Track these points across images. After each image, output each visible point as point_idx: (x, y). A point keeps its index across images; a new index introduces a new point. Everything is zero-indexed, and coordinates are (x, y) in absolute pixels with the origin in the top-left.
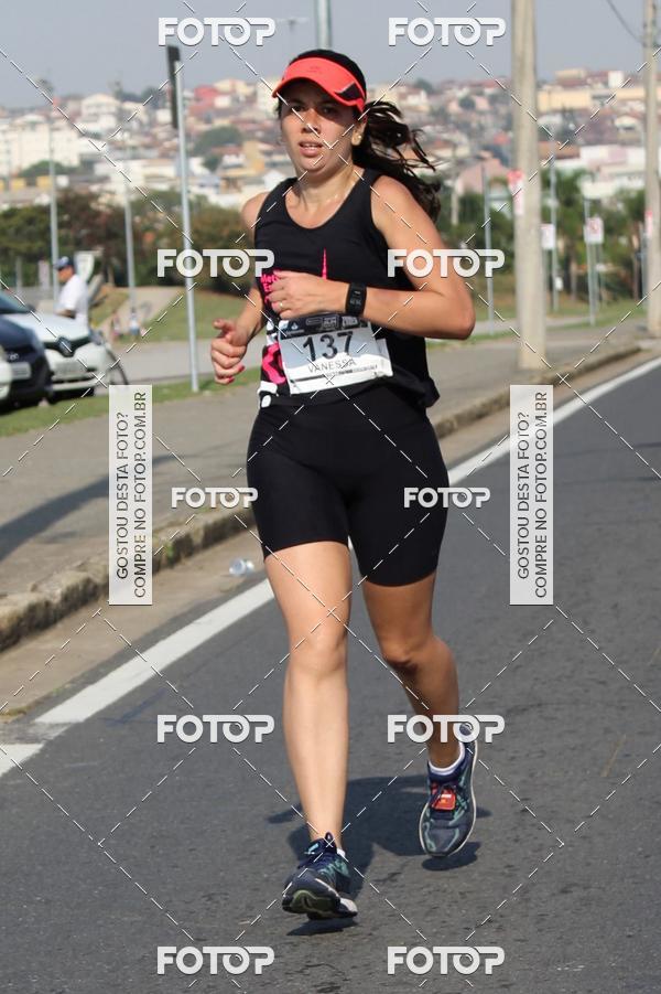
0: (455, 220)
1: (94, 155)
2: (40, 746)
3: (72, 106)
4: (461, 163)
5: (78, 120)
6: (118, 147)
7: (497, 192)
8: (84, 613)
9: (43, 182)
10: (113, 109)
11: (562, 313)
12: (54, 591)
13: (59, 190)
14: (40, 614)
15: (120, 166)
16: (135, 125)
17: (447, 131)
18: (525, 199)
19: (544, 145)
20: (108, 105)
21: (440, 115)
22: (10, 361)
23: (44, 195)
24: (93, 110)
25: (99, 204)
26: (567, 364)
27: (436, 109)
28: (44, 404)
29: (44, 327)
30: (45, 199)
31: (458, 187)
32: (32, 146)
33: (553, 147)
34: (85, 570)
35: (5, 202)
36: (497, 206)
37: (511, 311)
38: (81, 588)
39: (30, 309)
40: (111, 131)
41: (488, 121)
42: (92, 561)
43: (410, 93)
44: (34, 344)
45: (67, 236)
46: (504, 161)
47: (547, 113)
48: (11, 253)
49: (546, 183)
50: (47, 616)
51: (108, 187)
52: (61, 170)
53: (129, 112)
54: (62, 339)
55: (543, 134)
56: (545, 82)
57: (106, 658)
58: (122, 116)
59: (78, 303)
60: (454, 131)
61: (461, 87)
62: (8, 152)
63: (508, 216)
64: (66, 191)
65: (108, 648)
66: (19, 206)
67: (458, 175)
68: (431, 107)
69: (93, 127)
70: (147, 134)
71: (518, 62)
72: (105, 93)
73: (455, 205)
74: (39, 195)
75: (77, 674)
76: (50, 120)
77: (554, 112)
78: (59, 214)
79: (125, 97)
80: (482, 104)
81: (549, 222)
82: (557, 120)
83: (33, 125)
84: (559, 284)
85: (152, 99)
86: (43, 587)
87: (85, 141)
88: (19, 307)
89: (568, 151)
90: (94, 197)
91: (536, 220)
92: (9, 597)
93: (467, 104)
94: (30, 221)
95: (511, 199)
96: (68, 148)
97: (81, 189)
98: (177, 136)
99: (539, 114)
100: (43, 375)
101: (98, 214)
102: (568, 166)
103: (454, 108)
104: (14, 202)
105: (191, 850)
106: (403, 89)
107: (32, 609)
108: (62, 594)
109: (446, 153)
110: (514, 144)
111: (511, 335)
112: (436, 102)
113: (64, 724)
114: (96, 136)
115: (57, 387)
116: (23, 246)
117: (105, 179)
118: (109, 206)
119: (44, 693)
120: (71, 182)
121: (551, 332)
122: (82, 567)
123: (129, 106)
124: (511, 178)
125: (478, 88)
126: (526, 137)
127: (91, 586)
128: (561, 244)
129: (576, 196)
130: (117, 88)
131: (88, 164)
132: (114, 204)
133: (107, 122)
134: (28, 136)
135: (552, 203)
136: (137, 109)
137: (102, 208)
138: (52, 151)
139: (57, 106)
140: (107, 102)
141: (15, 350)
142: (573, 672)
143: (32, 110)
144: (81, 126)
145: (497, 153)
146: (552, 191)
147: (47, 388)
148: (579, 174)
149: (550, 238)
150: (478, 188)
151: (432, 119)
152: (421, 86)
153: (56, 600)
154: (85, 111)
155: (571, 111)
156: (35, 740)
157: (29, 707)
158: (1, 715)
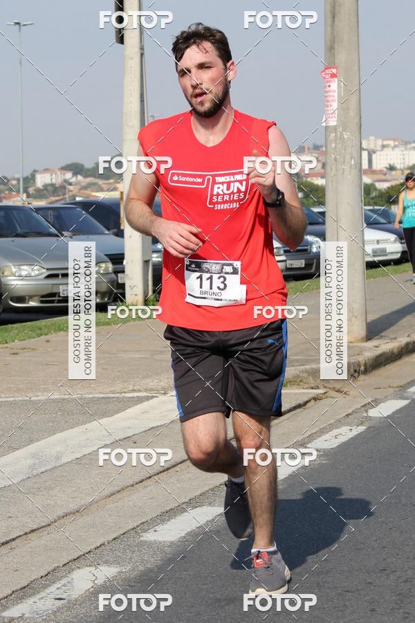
2: (409, 401)
50: (413, 348)
86: (412, 335)
92: (398, 339)
107: (407, 344)
156: (407, 398)
157: (405, 385)
158: (393, 387)
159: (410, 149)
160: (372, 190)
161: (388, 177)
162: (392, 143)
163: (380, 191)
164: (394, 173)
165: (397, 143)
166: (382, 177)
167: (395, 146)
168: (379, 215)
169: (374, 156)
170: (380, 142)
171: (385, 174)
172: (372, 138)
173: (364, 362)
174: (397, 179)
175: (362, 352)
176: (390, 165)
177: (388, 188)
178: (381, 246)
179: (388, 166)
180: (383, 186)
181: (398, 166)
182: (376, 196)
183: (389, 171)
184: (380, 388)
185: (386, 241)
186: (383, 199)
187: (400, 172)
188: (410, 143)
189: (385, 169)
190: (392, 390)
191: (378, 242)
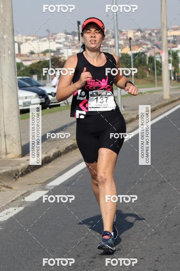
0: (147, 63)
1: (59, 48)
2: (48, 191)
3: (54, 36)
4: (149, 49)
6: (65, 46)
7: (158, 56)
8: (58, 159)
9: (48, 54)
10: (64, 37)
11: (174, 85)
12: (51, 154)
13: (51, 56)
14: (47, 159)
15: (66, 50)
16: (69, 40)
17: (145, 41)
18: (164, 57)
19: (169, 44)
20: (63, 36)
21: (144, 37)
22: (40, 98)
23: (48, 58)
24: (59, 37)
26: (175, 98)
27: (143, 36)
28: (48, 108)
29: (48, 90)
31: (148, 55)
32: (45, 45)
33: (171, 45)
34: (58, 149)
35: (38, 59)
36: (158, 59)
37: (161, 85)
38: (57, 153)
39: (44, 85)
40: (64, 42)
41: (155, 38)
42: (60, 146)
43: (136, 32)
44: (46, 93)
46: (159, 48)
47: (169, 37)
48: (40, 72)
49: (169, 54)
50: (49, 160)
51: (63, 55)
52: (52, 51)
53: (68, 37)
54: (52, 92)
55: (169, 42)
56: (169, 29)
57: (63, 170)
58: (66, 38)
59: (56, 84)
60: (147, 41)
61: (149, 30)
62: (39, 47)
63: (160, 61)
64: (53, 57)
65: (64, 167)
66: (42, 60)
67: (148, 52)
68: (142, 36)
69: (59, 41)
70: (73, 43)
71: (163, 24)
72: (62, 33)
73: (147, 59)
74: (46, 58)
75: (57, 174)
76: (49, 39)
77: (171, 36)
78: (51, 62)
79: (67, 33)
80: (154, 34)
81: (170, 63)
82: (172, 38)
83: (45, 41)
84: (173, 78)
85: (74, 34)
86: (48, 153)
87: (58, 44)
88: (42, 85)
89: (174, 45)
90: (60, 58)
91: (167, 62)
93: (150, 34)
95: (161, 58)
96: (53, 46)
97: (57, 56)
98: (80, 43)
99: (168, 37)
100: (48, 101)
101: (61, 62)
102: (175, 49)
103: (147, 35)
104: (41, 59)
105: (85, 216)
106: (135, 31)
107: (46, 158)
108: (53, 154)
109: (145, 47)
110: (162, 44)
111: (161, 91)
112: (143, 34)
113: (53, 186)
114: (60, 43)
115: (51, 104)
117: (62, 54)
118: (63, 60)
119: (48, 178)
120: (54, 54)
121: (171, 90)
122: (58, 148)
123: (68, 36)
124: (161, 52)
125: (153, 31)
126: (165, 42)
127: (60, 152)
128: (173, 69)
129: (177, 57)
130: (65, 31)
131: (58, 50)
132: (65, 60)
133: (63, 40)
134: (44, 43)
135: (171, 58)
136: (70, 37)
137: (62, 61)
138: (50, 47)
139: (51, 36)
140: (63, 35)
141: (41, 95)
142: (177, 172)
143: (45, 37)
144: (56, 41)
145: (158, 46)
146: (171, 56)
147: (49, 105)
148: (177, 51)
149: (171, 67)
150: (153, 55)
151: (142, 38)
152: (139, 30)
153: (51, 156)
154: (57, 37)
155: (175, 36)
156: (46, 190)
157: (45, 182)
158: (38, 184)
159: (43, 41)
160: (21, 66)
161: (30, 58)
162: (32, 38)
163: (26, 66)
164: (33, 56)
165: (34, 38)
166: (27, 58)
167: (34, 40)
168: (26, 81)
169: (22, 46)
171: (28, 57)
172: (19, 35)
173: (21, 169)
174: (35, 60)
175: (20, 163)
176: (31, 51)
177: (31, 65)
178: (28, 100)
179: (30, 52)
180: (28, 64)
181: (36, 52)
182: (23, 70)
183: (31, 55)
184: (31, 185)
185: (30, 97)
186: (28, 72)
187: (37, 55)
188: (42, 37)
189: (28, 54)
190: (38, 185)
191: (26, 98)
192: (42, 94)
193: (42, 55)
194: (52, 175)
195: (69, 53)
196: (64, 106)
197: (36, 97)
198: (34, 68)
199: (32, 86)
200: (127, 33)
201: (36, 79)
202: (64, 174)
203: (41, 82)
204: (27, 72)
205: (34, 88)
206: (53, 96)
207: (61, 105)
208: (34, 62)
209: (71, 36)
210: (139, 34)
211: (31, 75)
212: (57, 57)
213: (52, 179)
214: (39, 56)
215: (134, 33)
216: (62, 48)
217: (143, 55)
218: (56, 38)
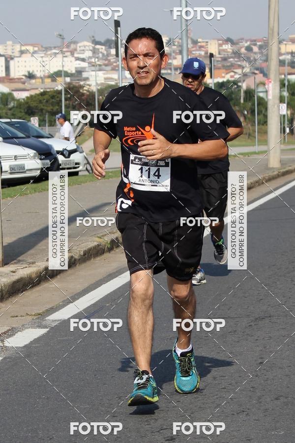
0: (242, 101)
1: (82, 68)
2: (48, 329)
3: (73, 46)
4: (245, 75)
5: (75, 52)
6: (92, 65)
7: (261, 89)
9: (59, 80)
10: (91, 48)
11: (289, 143)
13: (66, 83)
15: (93, 73)
16: (101, 55)
17: (239, 61)
18: (271, 92)
19: (281, 68)
20: (89, 46)
21: (236, 54)
22: (41, 159)
23: (59, 85)
24: (82, 48)
25: (83, 90)
26: (290, 166)
27: (235, 51)
29: (57, 145)
30: (60, 88)
31: (244, 86)
32: (55, 64)
33: (287, 69)
34: (71, 253)
35: (42, 89)
36: (261, 95)
37: (265, 142)
39: (51, 136)
40: (90, 58)
41: (258, 56)
42: (74, 248)
43: (223, 44)
44: (52, 152)
45: (69, 104)
46: (265, 75)
47: (284, 54)
48: (44, 111)
49: (282, 85)
51: (88, 83)
52: (67, 74)
53: (98, 49)
54: (64, 149)
55: (282, 63)
56: (284, 40)
58: (95, 51)
60: (243, 61)
61: (246, 42)
63: (266, 100)
64: (69, 84)
65: (80, 288)
66: (48, 90)
67: (244, 81)
68: (233, 50)
69: (82, 56)
70: (106, 60)
71: (271, 31)
72: (88, 42)
73: (242, 94)
74: (57, 86)
76: (63, 52)
77: (288, 53)
78: (65, 94)
79: (96, 43)
80: (255, 49)
81: (285, 103)
82: (289, 57)
83: (56, 54)
84: (288, 130)
85: (107, 43)
87: (78, 62)
88: (46, 135)
89: (293, 71)
90: (82, 87)
91: (278, 101)
92: (37, 263)
93: (249, 49)
94: (53, 97)
95: (267, 92)
96: (71, 65)
97: (75, 83)
98: (118, 61)
99: (280, 54)
100: (56, 165)
101: (83, 94)
102: (293, 78)
103: (243, 50)
104: (45, 89)
105: (112, 377)
106: (221, 42)
107: (46, 269)
109: (239, 71)
110: (268, 67)
111: (265, 152)
112: (235, 48)
113: (59, 320)
114: (83, 60)
115: (62, 171)
116: (49, 108)
117: (87, 79)
118: (88, 91)
119: (51, 306)
120: (71, 80)
121: (282, 151)
123: (98, 47)
124: (266, 82)
125: (254, 42)
126: (274, 64)
127: (73, 260)
128: (289, 112)
130: (93, 39)
131: (79, 72)
132: (91, 90)
133: (88, 54)
134: (53, 59)
135: (286, 94)
136: (102, 49)
137: (85, 92)
138: (63, 66)
139: (66, 46)
140: (89, 45)
141: (43, 154)
143: (54, 48)
144: (76, 55)
145: (262, 71)
146: (286, 89)
149: (284, 110)
150: (253, 87)
151: (233, 55)
152: (229, 40)
154: (78, 49)
156: (45, 327)
157: (43, 312)
158: (32, 315)
159: (51, 55)
160: (9, 100)
161: (27, 86)
162: (31, 49)
163: (18, 100)
164: (33, 81)
165: (36, 49)
166: (21, 86)
167: (35, 52)
168: (17, 128)
169: (12, 63)
170: (18, 48)
171: (24, 83)
172: (9, 43)
174: (36, 89)
176: (29, 72)
177: (27, 97)
178: (19, 162)
179: (27, 74)
180: (22, 96)
181: (38, 74)
182: (14, 107)
183: (28, 79)
184: (17, 316)
185: (24, 157)
186: (23, 111)
187: (41, 80)
188: (50, 48)
189: (24, 77)
190: (30, 318)
191: (16, 158)
192: (45, 153)
193: (49, 80)
194: (58, 301)
195: (98, 79)
196: (85, 176)
197: (34, 157)
198: (33, 104)
199: (28, 137)
200: (207, 45)
201: (37, 125)
202: (78, 299)
203: (46, 130)
204: (21, 112)
205: (31, 141)
206: (66, 157)
207: (80, 173)
208: (33, 93)
209: (103, 47)
210: (228, 47)
211: (27, 116)
212: (77, 85)
213: (56, 308)
214: (43, 82)
215: (220, 45)
216: (87, 69)
217: (236, 86)
218: (76, 50)
